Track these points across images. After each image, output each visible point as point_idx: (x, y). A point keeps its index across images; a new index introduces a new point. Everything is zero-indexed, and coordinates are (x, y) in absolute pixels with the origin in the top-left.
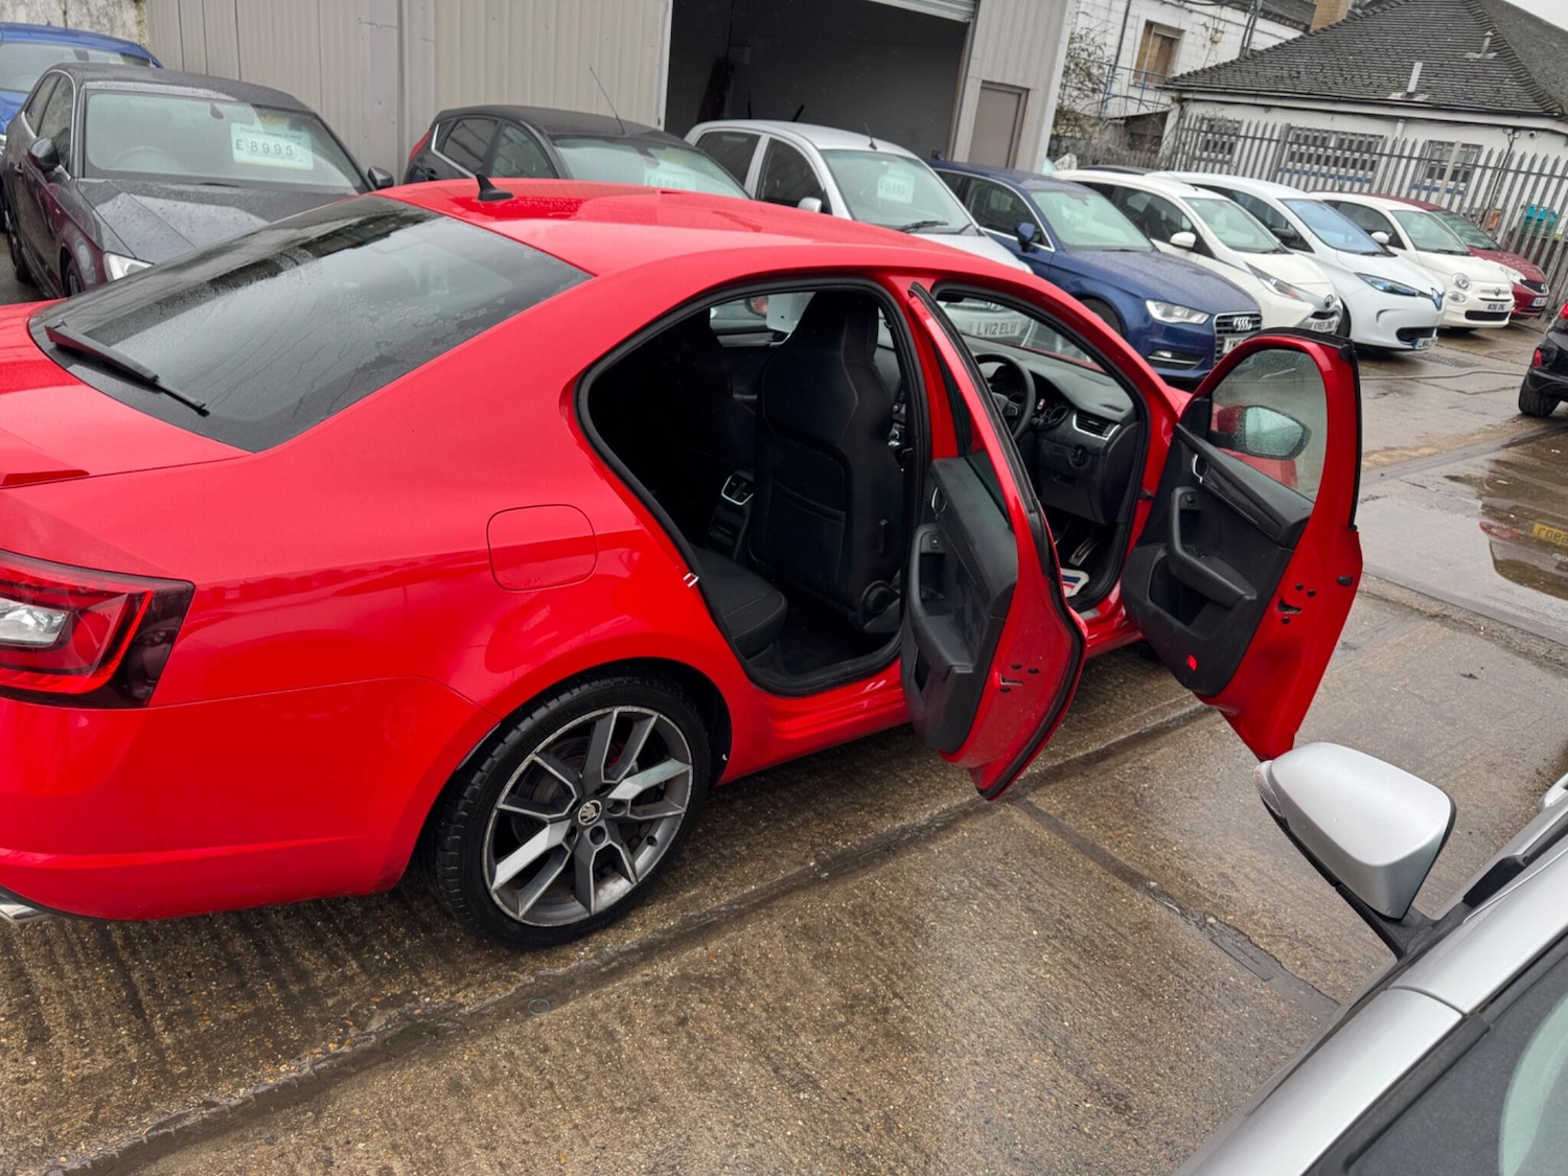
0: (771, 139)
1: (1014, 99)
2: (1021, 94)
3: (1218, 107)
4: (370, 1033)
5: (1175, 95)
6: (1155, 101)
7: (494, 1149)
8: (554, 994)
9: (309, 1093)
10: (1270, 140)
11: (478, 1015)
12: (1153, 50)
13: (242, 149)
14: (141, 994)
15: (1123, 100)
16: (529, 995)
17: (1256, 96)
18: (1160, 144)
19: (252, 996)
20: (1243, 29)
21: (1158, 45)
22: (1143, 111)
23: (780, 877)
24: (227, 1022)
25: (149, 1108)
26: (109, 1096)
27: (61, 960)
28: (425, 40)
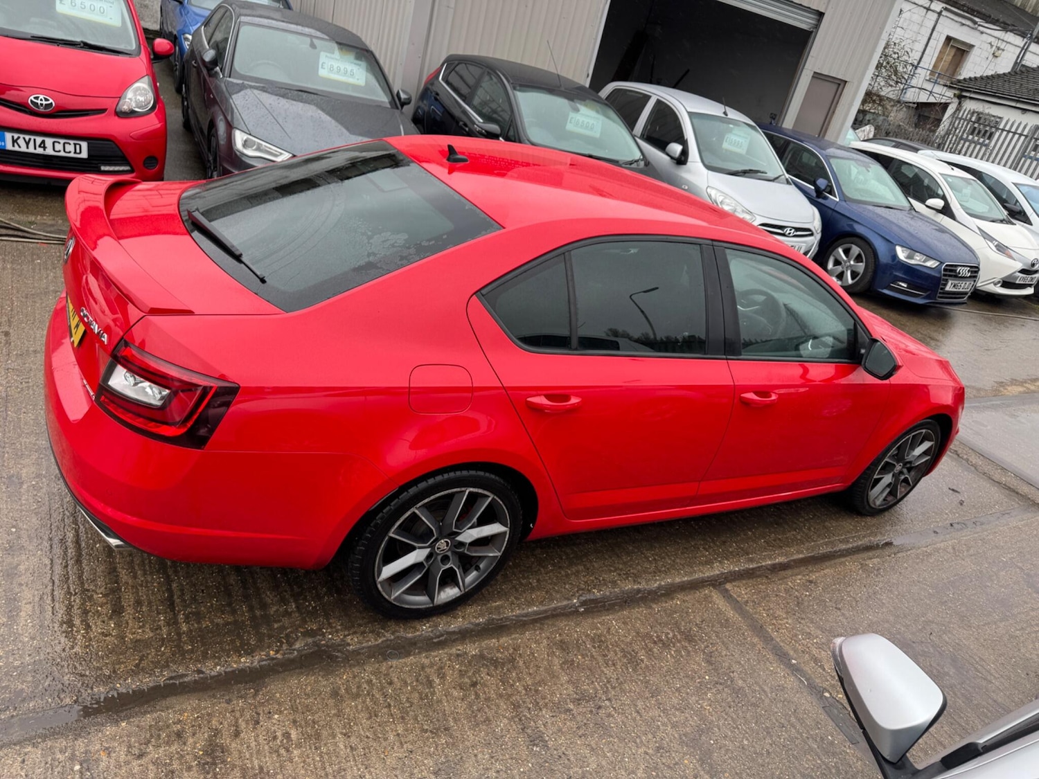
0: (658, 99)
1: (835, 87)
2: (841, 84)
3: (987, 105)
4: (294, 650)
5: (957, 92)
6: (941, 94)
7: (349, 737)
8: (403, 649)
9: (254, 678)
10: (1021, 135)
11: (356, 653)
12: (948, 57)
13: (324, 68)
14: (175, 597)
15: (917, 90)
16: (388, 647)
17: (1018, 101)
18: (939, 126)
19: (234, 612)
20: (1020, 49)
21: (952, 53)
22: (932, 100)
23: (553, 605)
24: (217, 624)
25: (168, 666)
26: (148, 654)
27: (137, 568)
28: (448, 7)
